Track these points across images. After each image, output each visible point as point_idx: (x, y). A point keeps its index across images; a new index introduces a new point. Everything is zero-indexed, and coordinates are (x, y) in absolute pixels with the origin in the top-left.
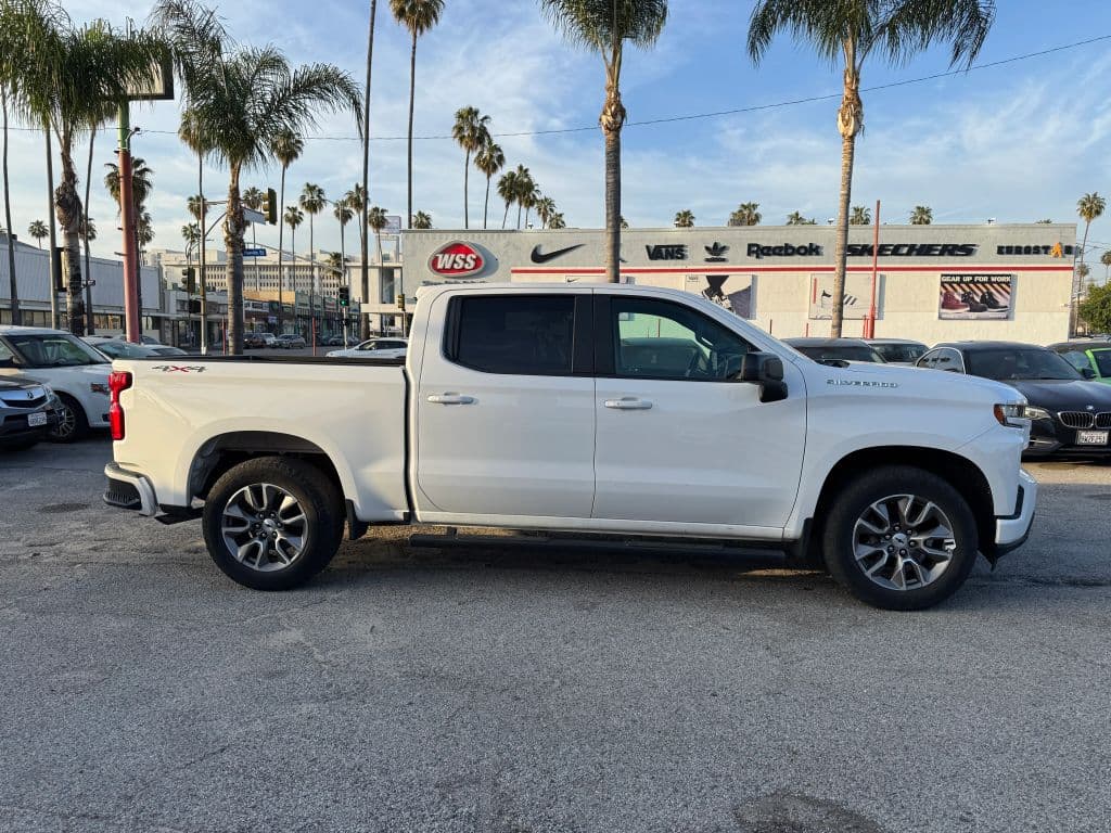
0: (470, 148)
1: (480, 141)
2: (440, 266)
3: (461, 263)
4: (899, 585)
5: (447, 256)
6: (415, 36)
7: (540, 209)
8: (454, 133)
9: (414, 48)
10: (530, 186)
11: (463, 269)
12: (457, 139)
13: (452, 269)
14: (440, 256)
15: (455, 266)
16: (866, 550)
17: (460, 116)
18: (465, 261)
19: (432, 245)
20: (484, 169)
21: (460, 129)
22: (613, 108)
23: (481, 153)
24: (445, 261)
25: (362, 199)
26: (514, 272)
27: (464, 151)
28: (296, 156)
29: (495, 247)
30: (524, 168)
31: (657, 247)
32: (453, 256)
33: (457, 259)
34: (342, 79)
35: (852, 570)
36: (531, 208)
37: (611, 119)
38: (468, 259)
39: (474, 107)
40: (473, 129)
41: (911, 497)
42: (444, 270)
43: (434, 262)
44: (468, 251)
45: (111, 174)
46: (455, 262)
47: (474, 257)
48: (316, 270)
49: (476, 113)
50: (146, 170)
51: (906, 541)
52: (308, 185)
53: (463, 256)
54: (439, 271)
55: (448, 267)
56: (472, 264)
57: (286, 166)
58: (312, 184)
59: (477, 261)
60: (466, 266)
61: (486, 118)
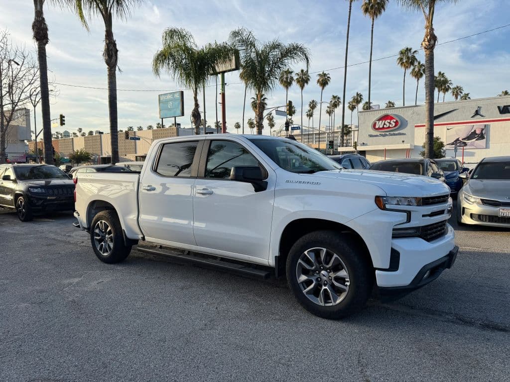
0: (406, 68)
1: (412, 63)
2: (377, 127)
3: (388, 124)
4: (320, 302)
5: (381, 122)
6: (373, 19)
7: (454, 93)
8: (398, 62)
9: (373, 25)
10: (446, 81)
11: (389, 127)
12: (400, 64)
13: (383, 128)
14: (377, 122)
15: (385, 126)
16: (303, 278)
17: (401, 53)
18: (390, 123)
19: (373, 117)
20: (416, 76)
21: (401, 59)
22: (429, 37)
23: (414, 69)
24: (380, 124)
25: (359, 99)
26: (416, 126)
27: (403, 69)
28: (327, 83)
29: (406, 115)
30: (442, 73)
31: (504, 106)
32: (384, 121)
33: (386, 123)
34: (300, 48)
35: (296, 289)
36: (446, 93)
37: (427, 43)
38: (392, 122)
39: (409, 47)
40: (408, 58)
41: (325, 250)
42: (379, 129)
43: (375, 125)
44: (392, 118)
45: (253, 102)
46: (385, 124)
47: (395, 121)
48: (314, 135)
49: (410, 50)
50: (265, 98)
51: (327, 276)
52: (333, 96)
53: (389, 121)
54: (377, 129)
55: (381, 127)
56: (394, 124)
57: (323, 89)
58: (335, 95)
59: (396, 123)
60: (391, 126)
61: (415, 52)
